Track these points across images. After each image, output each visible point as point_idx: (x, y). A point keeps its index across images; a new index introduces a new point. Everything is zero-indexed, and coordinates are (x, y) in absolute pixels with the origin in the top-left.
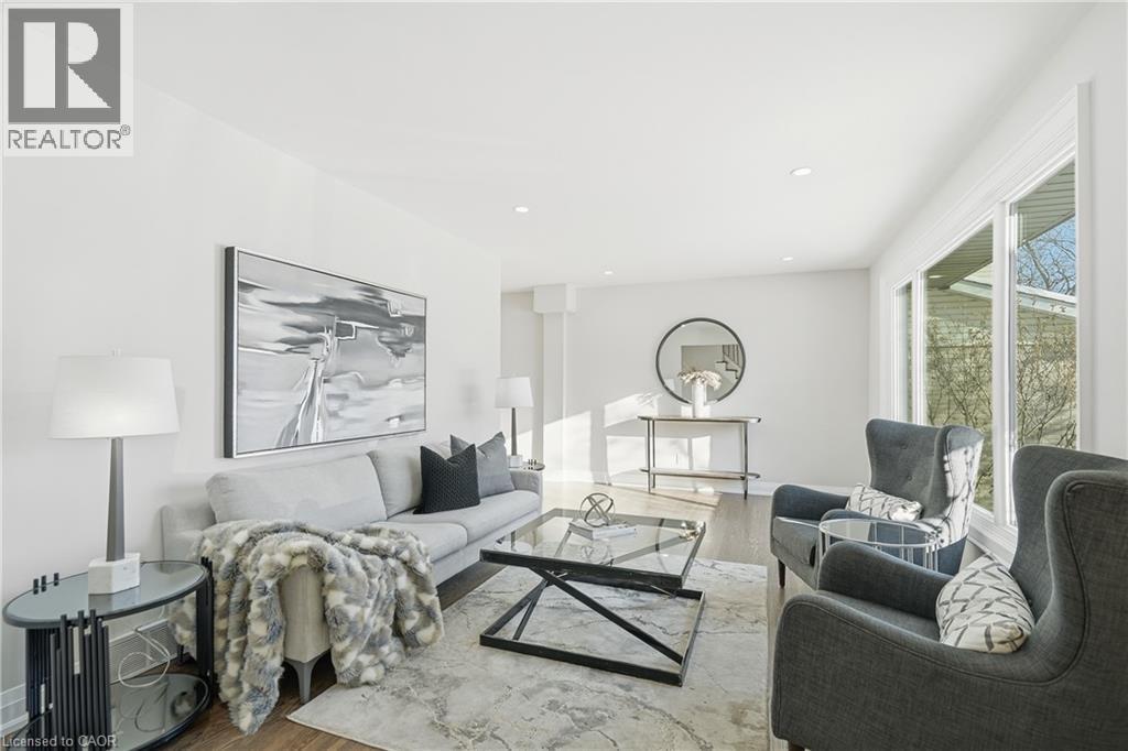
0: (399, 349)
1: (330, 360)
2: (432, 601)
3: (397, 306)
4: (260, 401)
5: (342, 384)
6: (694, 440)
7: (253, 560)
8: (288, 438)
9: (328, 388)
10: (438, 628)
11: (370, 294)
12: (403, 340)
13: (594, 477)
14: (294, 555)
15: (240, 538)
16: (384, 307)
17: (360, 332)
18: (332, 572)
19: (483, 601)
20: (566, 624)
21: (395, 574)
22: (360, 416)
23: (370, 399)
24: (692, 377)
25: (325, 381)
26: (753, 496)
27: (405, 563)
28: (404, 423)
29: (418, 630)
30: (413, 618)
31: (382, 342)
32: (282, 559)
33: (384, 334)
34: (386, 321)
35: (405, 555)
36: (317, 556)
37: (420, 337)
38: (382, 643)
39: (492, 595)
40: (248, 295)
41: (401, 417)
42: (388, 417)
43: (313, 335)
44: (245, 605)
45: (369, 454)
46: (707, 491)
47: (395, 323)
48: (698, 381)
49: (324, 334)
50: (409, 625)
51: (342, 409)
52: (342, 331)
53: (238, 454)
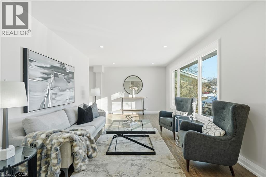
0: (69, 80)
1: (53, 83)
2: (95, 146)
3: (68, 69)
4: (35, 95)
5: (56, 90)
6: (132, 103)
7: (50, 142)
8: (42, 107)
9: (52, 91)
10: (97, 152)
11: (62, 65)
12: (69, 78)
13: (108, 113)
14: (65, 139)
15: (44, 136)
16: (65, 69)
17: (60, 76)
18: (76, 142)
19: (100, 144)
20: (123, 146)
21: (86, 141)
22: (59, 99)
23: (62, 94)
24: (132, 88)
25: (52, 89)
26: (145, 114)
27: (88, 137)
28: (70, 101)
29: (92, 154)
30: (91, 151)
31: (64, 78)
32: (62, 140)
33: (65, 76)
34: (66, 73)
35: (88, 135)
36: (72, 138)
37: (73, 78)
38: (85, 159)
39: (101, 143)
40: (31, 63)
41: (69, 99)
42: (66, 99)
43: (48, 76)
44: (48, 156)
45: (63, 109)
46: (135, 113)
47: (67, 74)
48: (133, 89)
49: (51, 76)
50: (90, 153)
51: (55, 97)
52: (55, 75)
53: (29, 112)
